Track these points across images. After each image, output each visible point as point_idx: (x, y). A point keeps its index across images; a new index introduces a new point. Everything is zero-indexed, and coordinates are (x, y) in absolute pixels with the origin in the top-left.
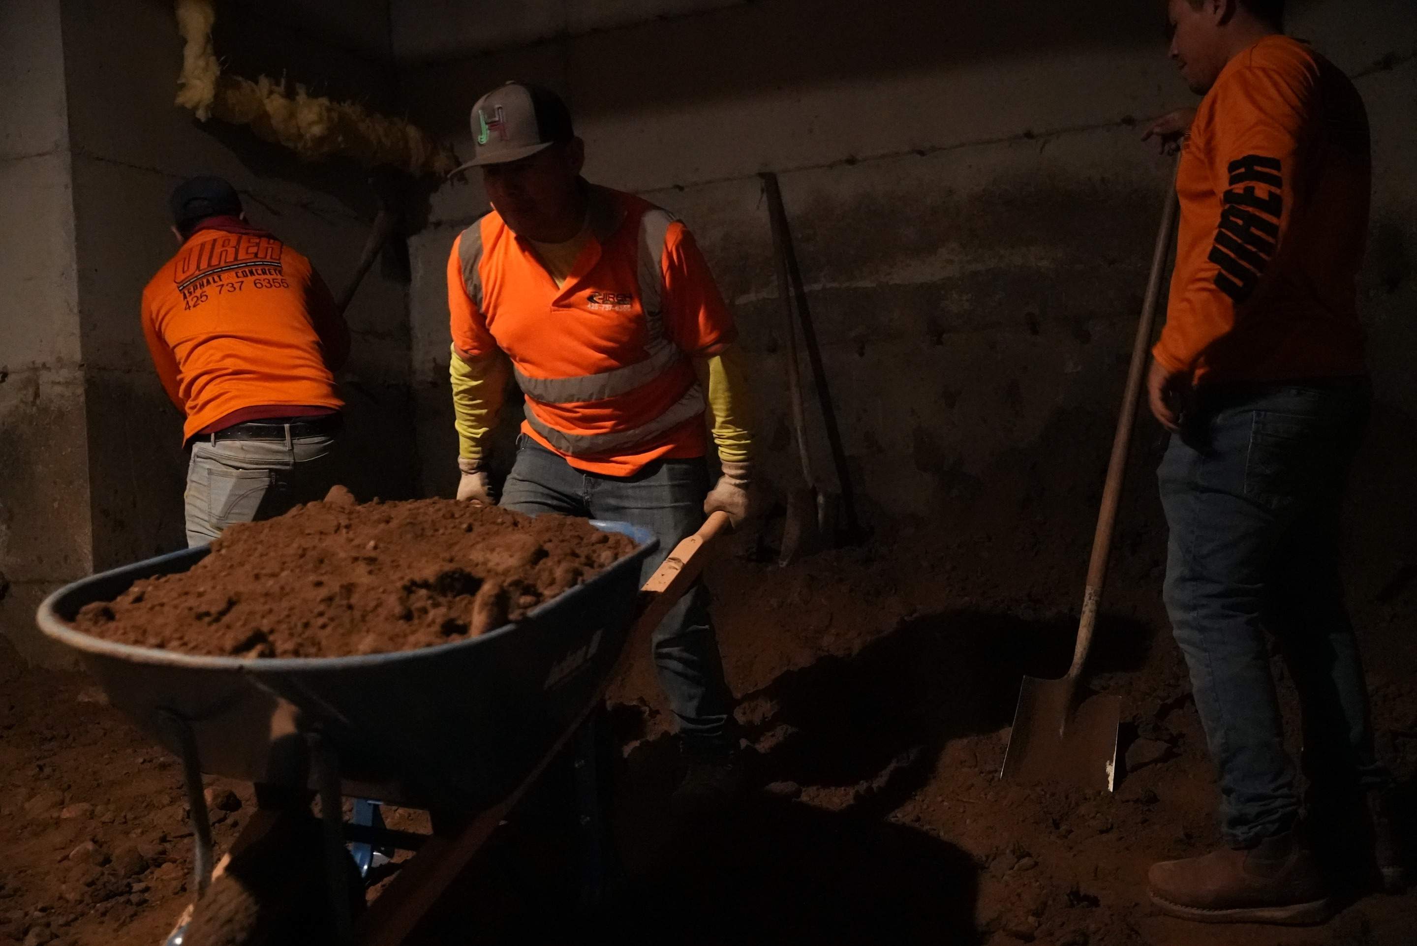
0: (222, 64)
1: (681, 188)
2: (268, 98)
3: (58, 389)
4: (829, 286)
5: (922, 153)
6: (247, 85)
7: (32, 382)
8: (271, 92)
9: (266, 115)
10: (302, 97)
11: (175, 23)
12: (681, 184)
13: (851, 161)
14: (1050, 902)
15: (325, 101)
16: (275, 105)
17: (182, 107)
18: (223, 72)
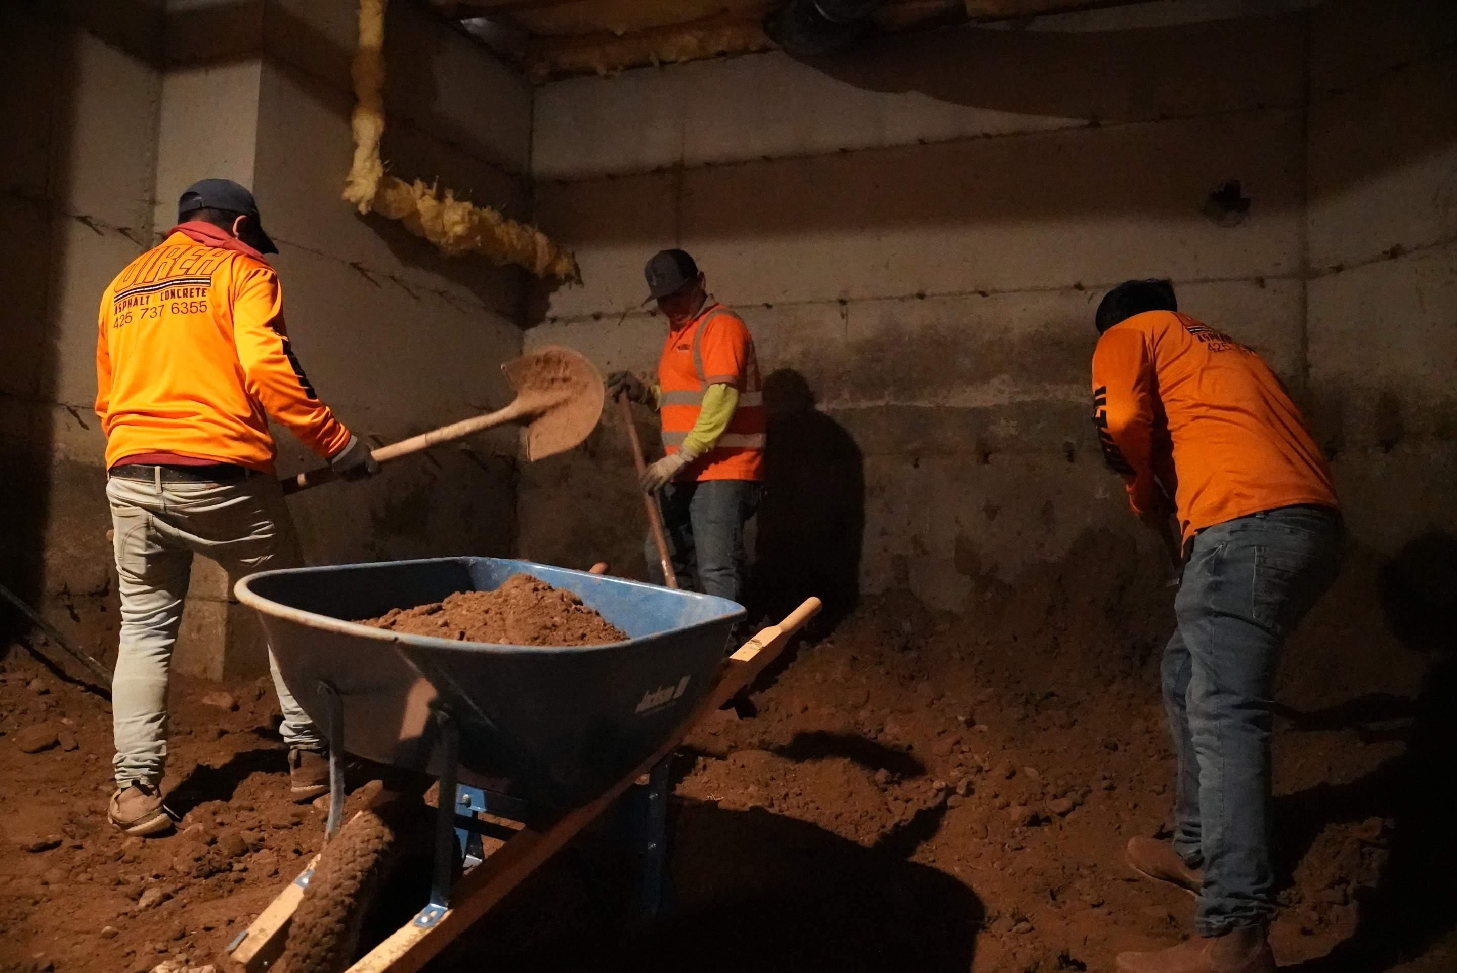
0: (385, 167)
1: (769, 306)
2: (421, 198)
4: (892, 403)
5: (984, 294)
6: (404, 186)
8: (424, 194)
9: (417, 213)
10: (449, 201)
11: (351, 128)
12: (770, 303)
13: (921, 296)
14: (1042, 963)
15: (468, 205)
16: (426, 204)
17: (348, 201)
18: (385, 174)
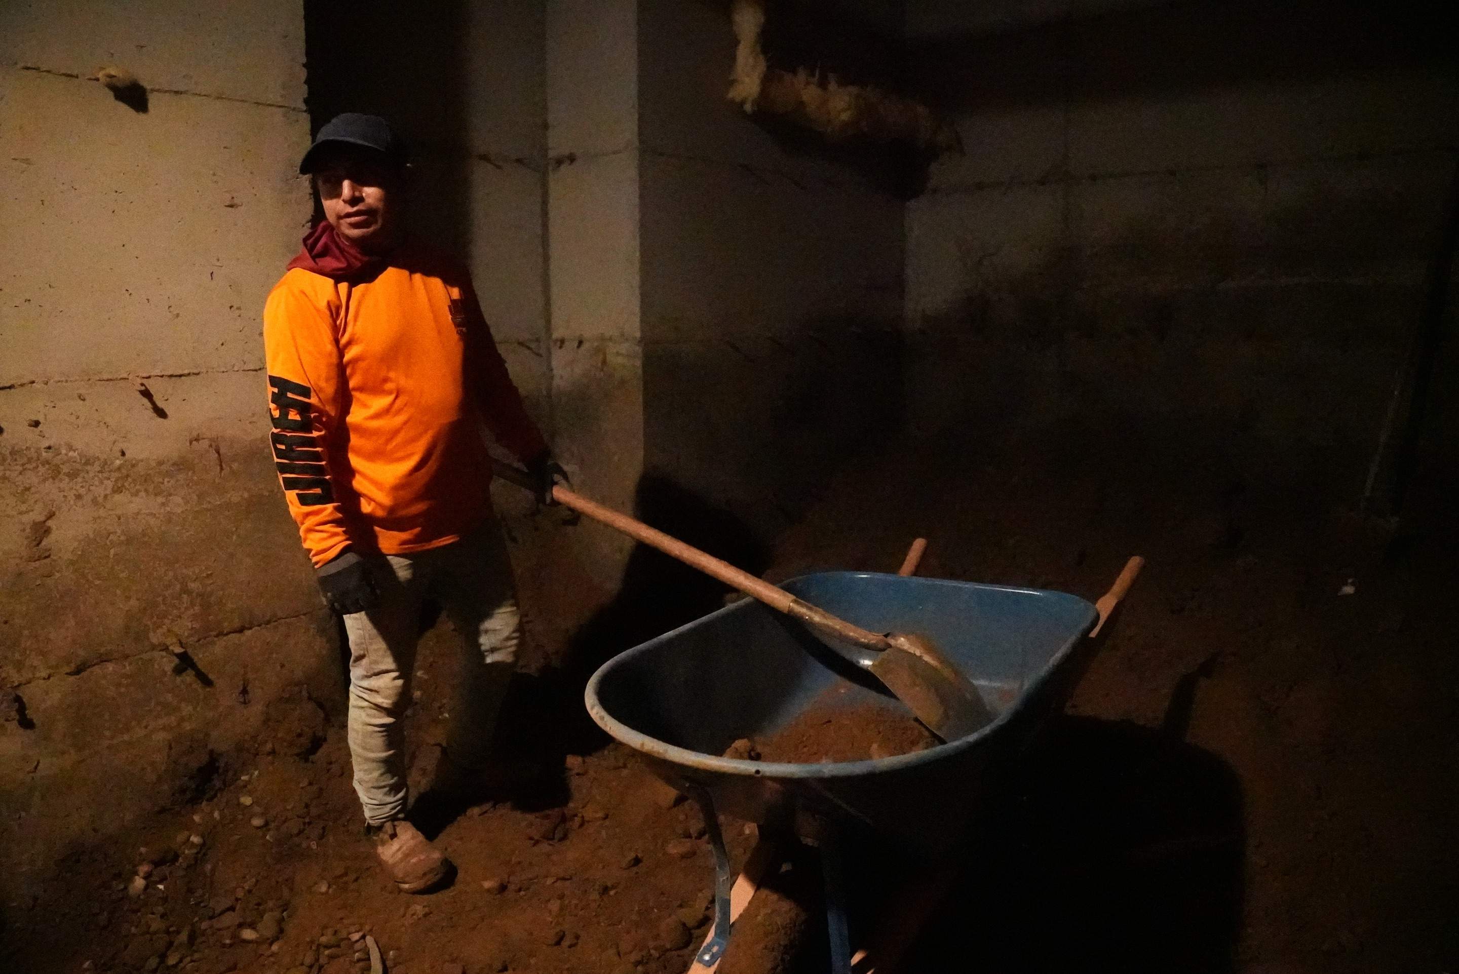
0: (767, 61)
2: (804, 88)
3: (620, 360)
6: (788, 77)
7: (599, 351)
8: (808, 83)
9: (802, 103)
10: (833, 86)
11: (730, 22)
15: (854, 90)
16: (810, 94)
17: (732, 101)
18: (768, 67)
